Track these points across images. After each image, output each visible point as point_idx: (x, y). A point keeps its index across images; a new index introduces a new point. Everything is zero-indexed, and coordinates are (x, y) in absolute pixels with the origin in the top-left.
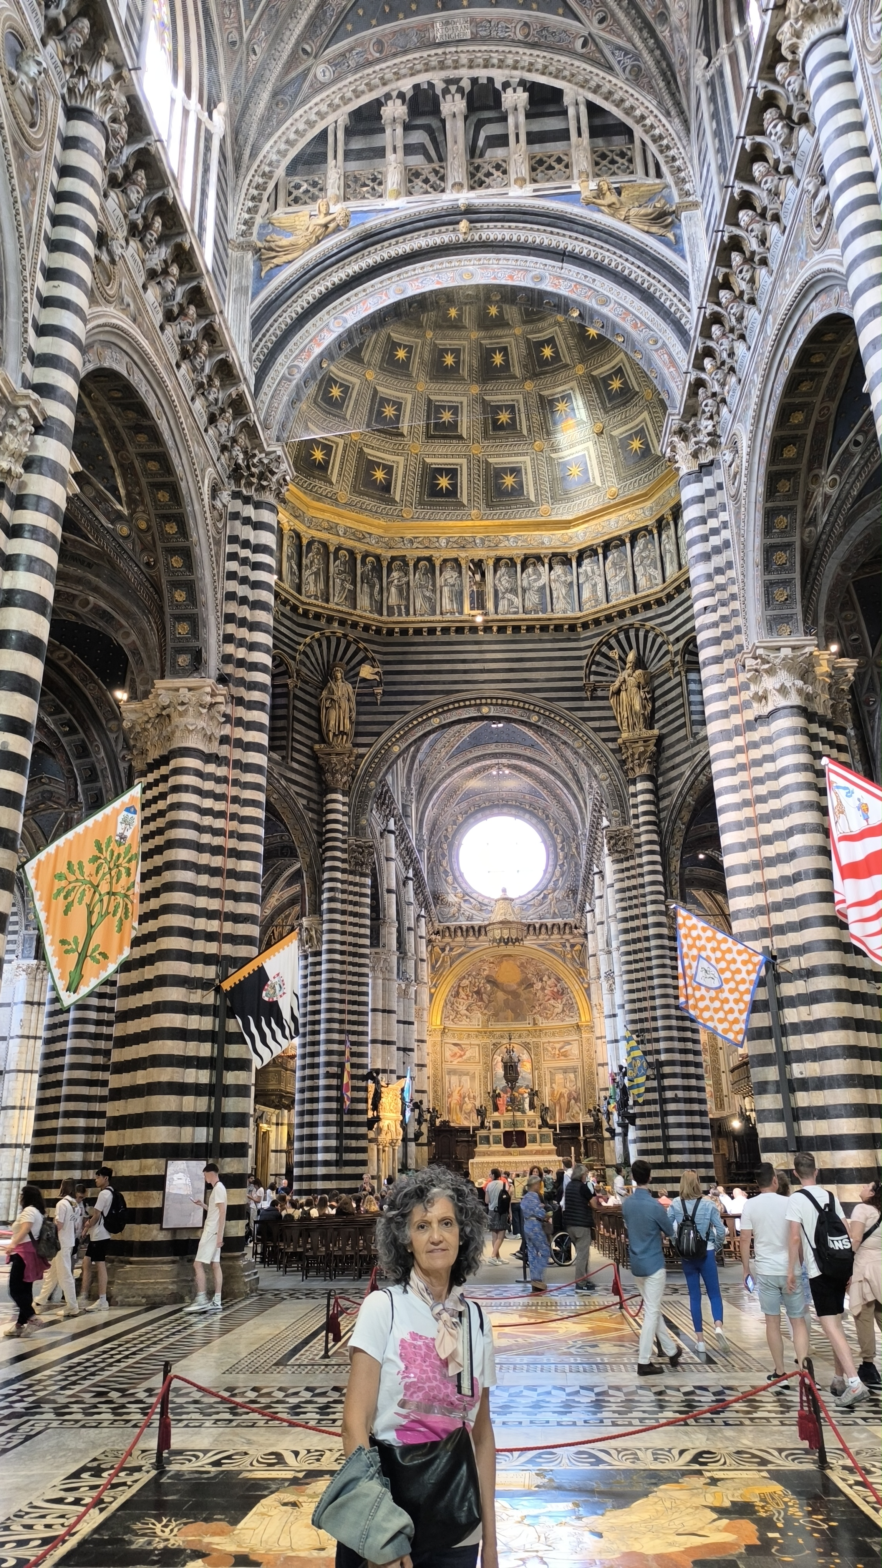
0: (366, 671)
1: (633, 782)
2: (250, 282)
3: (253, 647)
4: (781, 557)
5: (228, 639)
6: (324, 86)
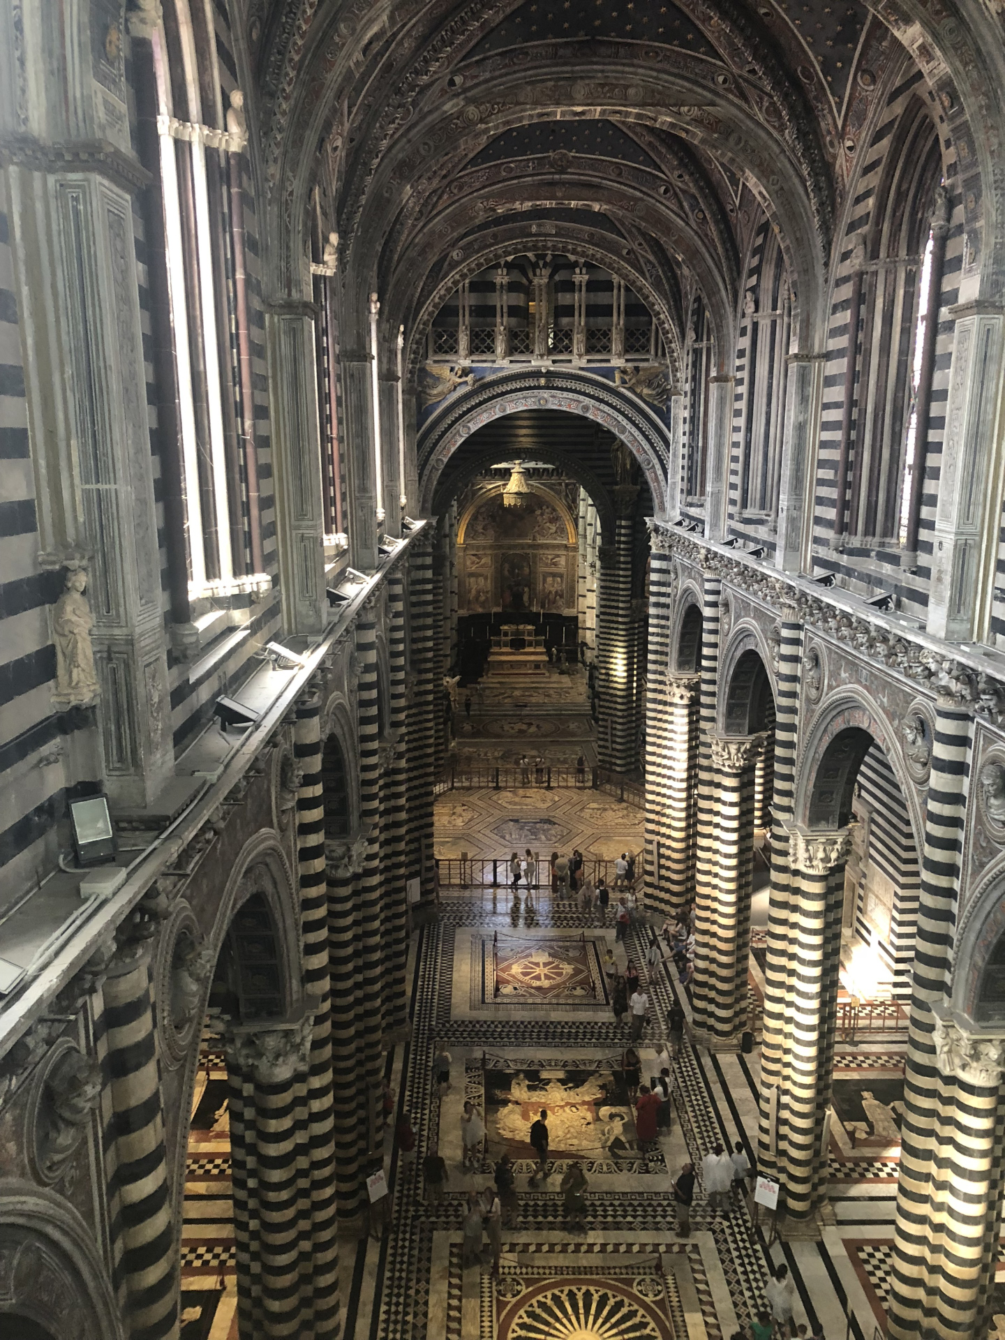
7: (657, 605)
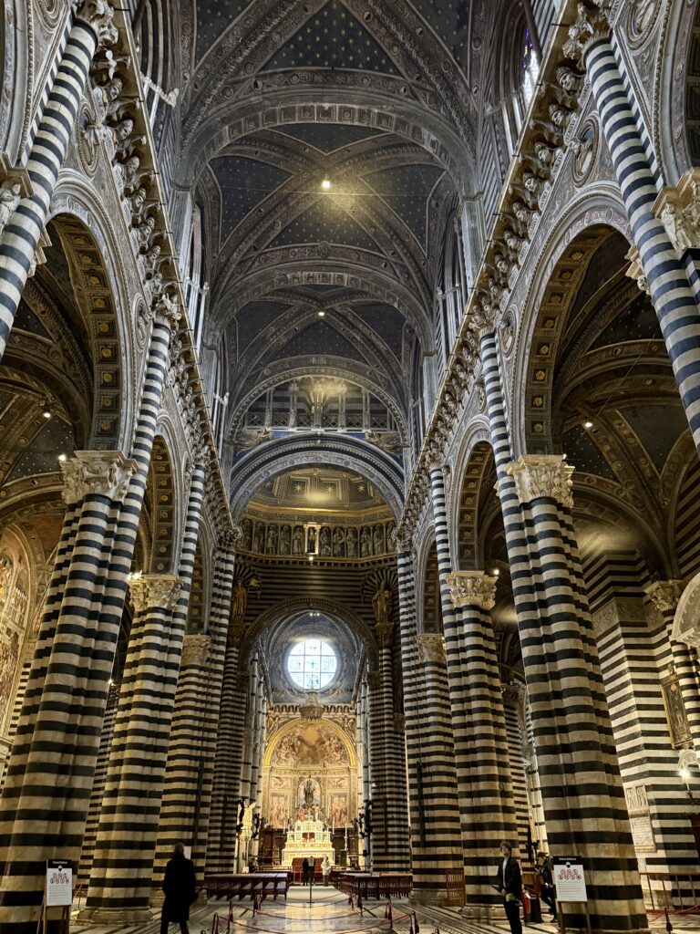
0: (253, 582)
1: (381, 649)
2: (231, 459)
3: (222, 616)
4: (468, 517)
5: (212, 614)
6: (266, 377)
7: (405, 590)
